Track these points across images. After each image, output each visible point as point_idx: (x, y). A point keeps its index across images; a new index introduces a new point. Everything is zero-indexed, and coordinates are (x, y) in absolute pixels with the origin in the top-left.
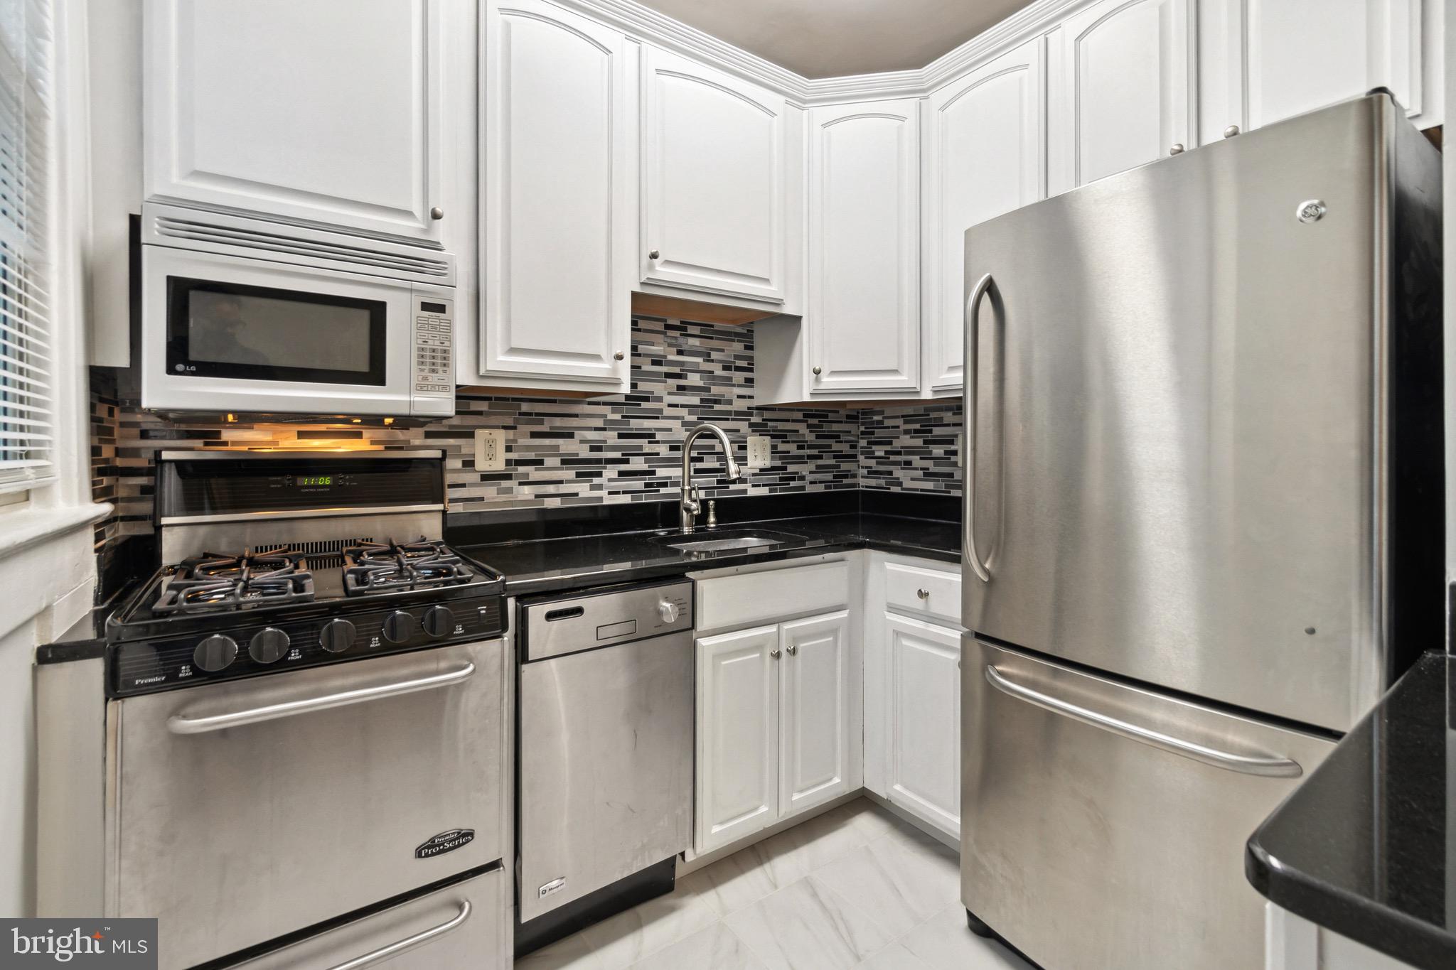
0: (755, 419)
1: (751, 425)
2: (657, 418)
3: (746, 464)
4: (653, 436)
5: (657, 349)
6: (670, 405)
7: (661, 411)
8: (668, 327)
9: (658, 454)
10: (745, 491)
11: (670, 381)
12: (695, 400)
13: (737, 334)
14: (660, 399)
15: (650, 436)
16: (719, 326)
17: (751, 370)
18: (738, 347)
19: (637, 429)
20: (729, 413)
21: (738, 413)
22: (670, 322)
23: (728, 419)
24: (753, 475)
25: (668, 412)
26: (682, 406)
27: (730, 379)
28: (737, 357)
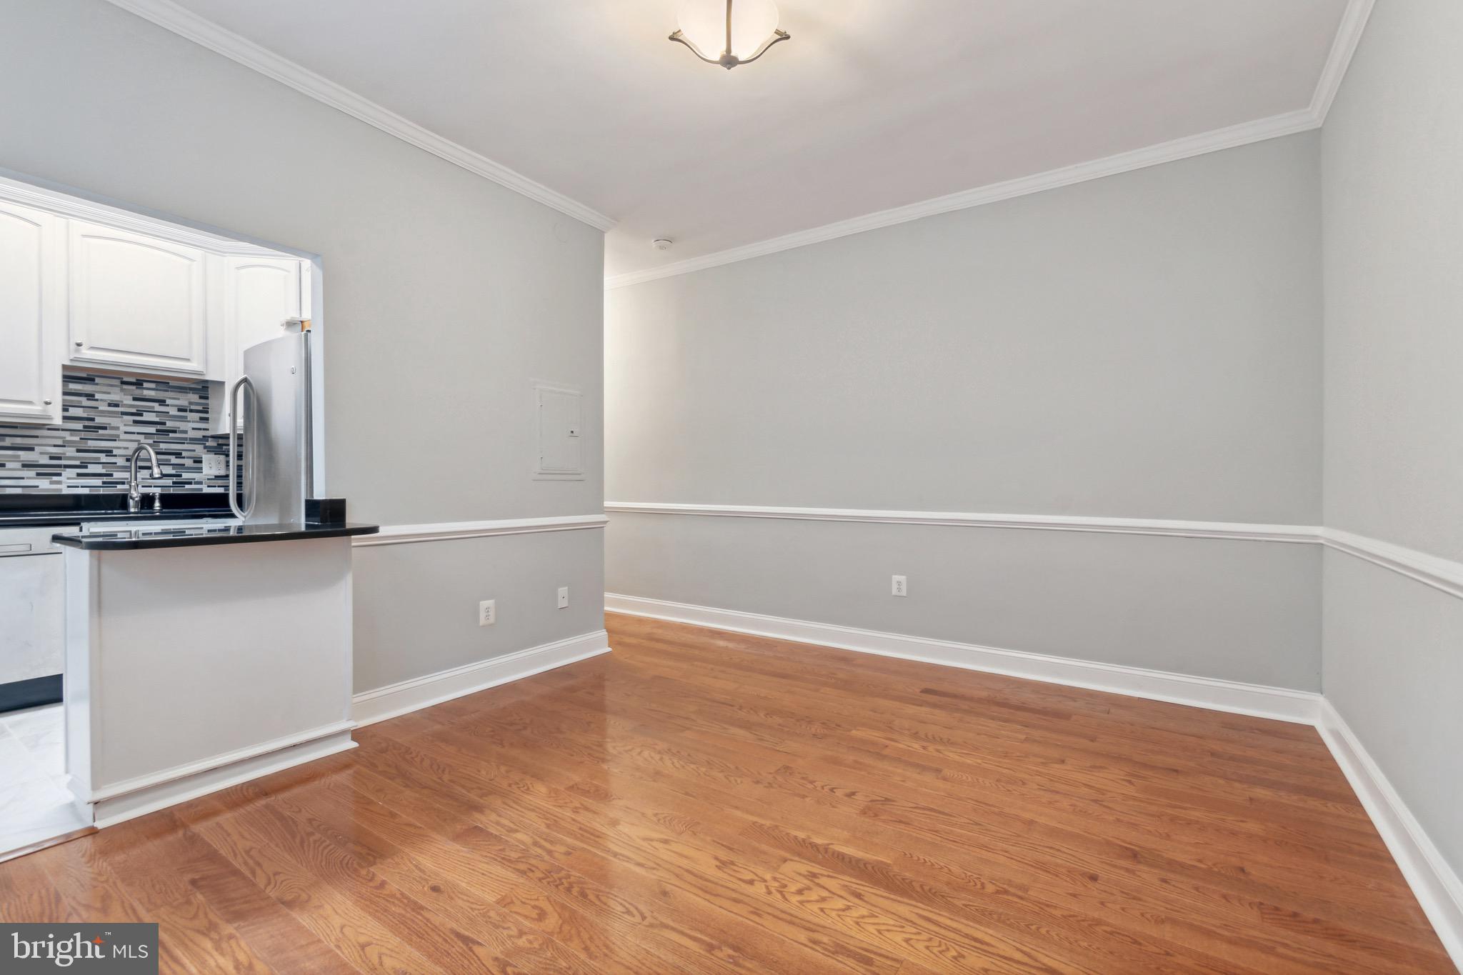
0: (211, 443)
1: (205, 447)
2: (115, 440)
3: (202, 472)
4: (111, 452)
5: (115, 396)
6: (125, 433)
7: (118, 436)
8: (123, 383)
9: (116, 463)
10: (201, 489)
11: (126, 417)
12: (152, 430)
13: (191, 389)
14: (117, 428)
15: (109, 452)
16: (172, 383)
17: (207, 412)
18: (194, 398)
19: (94, 447)
20: (186, 439)
21: (191, 439)
22: (126, 379)
23: (184, 443)
24: (208, 479)
25: (123, 436)
26: (138, 433)
27: (186, 417)
28: (191, 403)
